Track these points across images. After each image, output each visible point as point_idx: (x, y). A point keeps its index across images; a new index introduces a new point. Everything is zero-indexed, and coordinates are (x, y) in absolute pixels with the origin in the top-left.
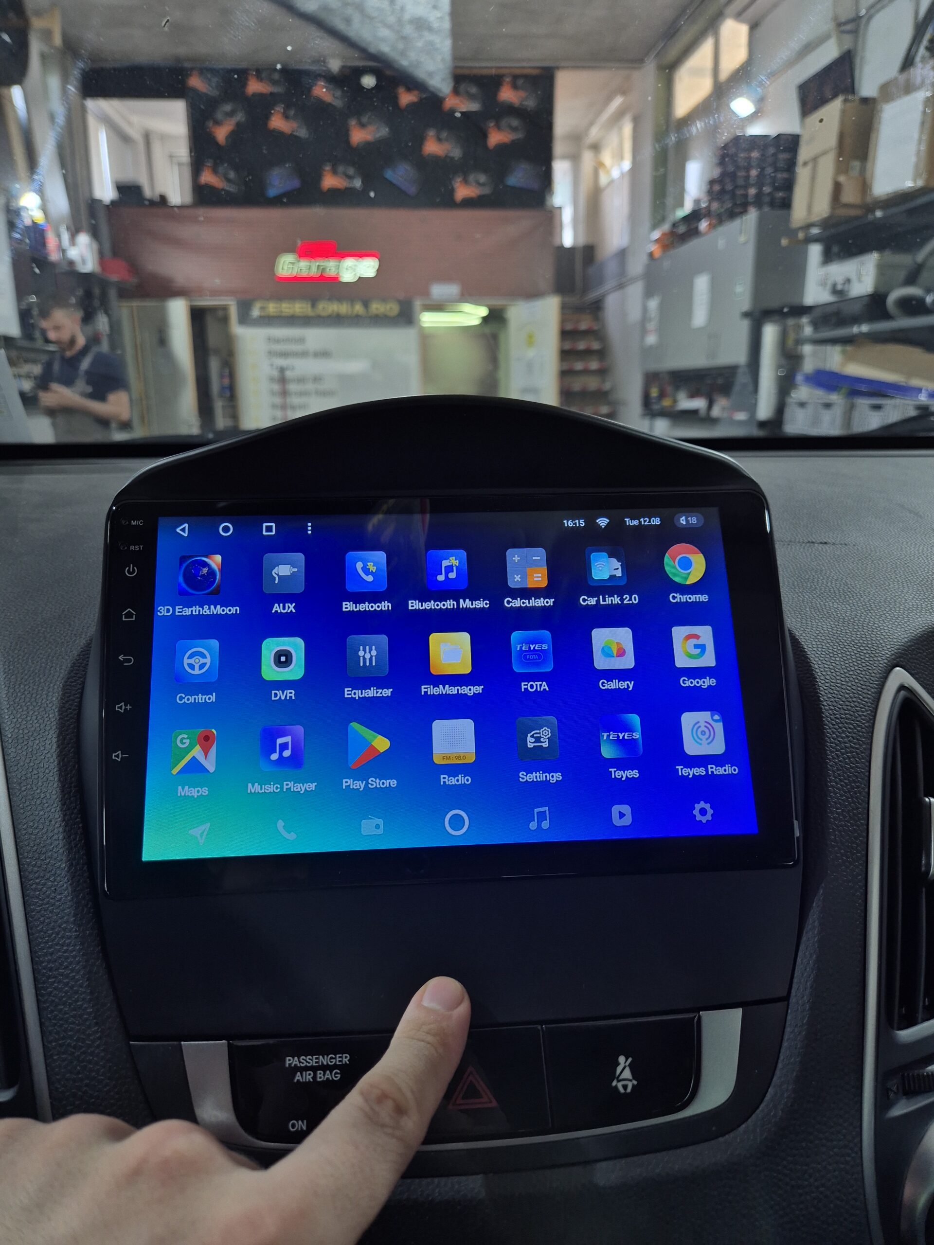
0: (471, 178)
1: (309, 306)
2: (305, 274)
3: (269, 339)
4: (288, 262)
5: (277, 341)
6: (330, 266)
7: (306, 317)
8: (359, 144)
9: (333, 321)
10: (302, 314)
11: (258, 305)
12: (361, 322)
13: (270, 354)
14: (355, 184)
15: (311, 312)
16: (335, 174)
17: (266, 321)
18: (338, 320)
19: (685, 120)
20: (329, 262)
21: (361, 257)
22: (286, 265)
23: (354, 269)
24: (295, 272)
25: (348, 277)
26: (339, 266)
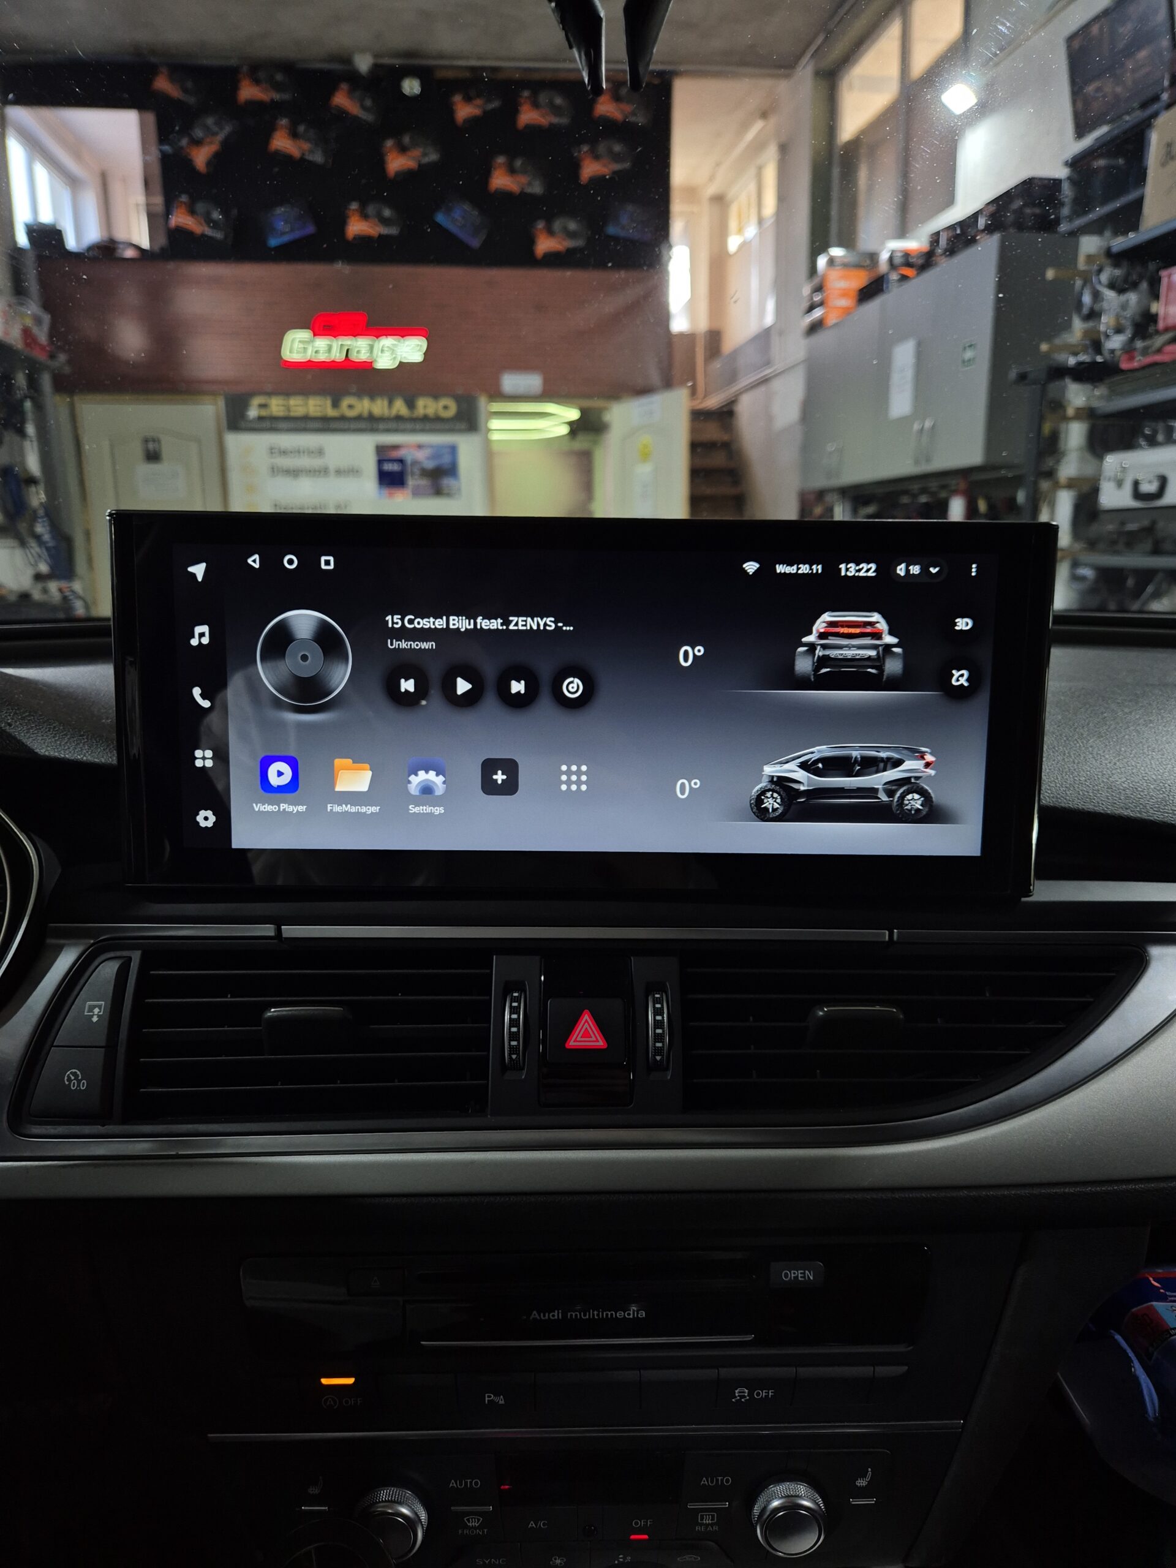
0: (557, 225)
1: (329, 402)
2: (322, 357)
3: (272, 451)
4: (298, 340)
5: (284, 453)
6: (361, 348)
7: (325, 419)
8: (398, 174)
9: (363, 425)
10: (319, 414)
11: (256, 401)
12: (402, 426)
13: (273, 471)
14: (393, 231)
15: (331, 412)
16: (365, 216)
17: (267, 424)
18: (370, 423)
19: (855, 144)
20: (356, 341)
21: (403, 336)
22: (297, 345)
23: (393, 350)
24: (309, 355)
25: (384, 362)
26: (371, 347)
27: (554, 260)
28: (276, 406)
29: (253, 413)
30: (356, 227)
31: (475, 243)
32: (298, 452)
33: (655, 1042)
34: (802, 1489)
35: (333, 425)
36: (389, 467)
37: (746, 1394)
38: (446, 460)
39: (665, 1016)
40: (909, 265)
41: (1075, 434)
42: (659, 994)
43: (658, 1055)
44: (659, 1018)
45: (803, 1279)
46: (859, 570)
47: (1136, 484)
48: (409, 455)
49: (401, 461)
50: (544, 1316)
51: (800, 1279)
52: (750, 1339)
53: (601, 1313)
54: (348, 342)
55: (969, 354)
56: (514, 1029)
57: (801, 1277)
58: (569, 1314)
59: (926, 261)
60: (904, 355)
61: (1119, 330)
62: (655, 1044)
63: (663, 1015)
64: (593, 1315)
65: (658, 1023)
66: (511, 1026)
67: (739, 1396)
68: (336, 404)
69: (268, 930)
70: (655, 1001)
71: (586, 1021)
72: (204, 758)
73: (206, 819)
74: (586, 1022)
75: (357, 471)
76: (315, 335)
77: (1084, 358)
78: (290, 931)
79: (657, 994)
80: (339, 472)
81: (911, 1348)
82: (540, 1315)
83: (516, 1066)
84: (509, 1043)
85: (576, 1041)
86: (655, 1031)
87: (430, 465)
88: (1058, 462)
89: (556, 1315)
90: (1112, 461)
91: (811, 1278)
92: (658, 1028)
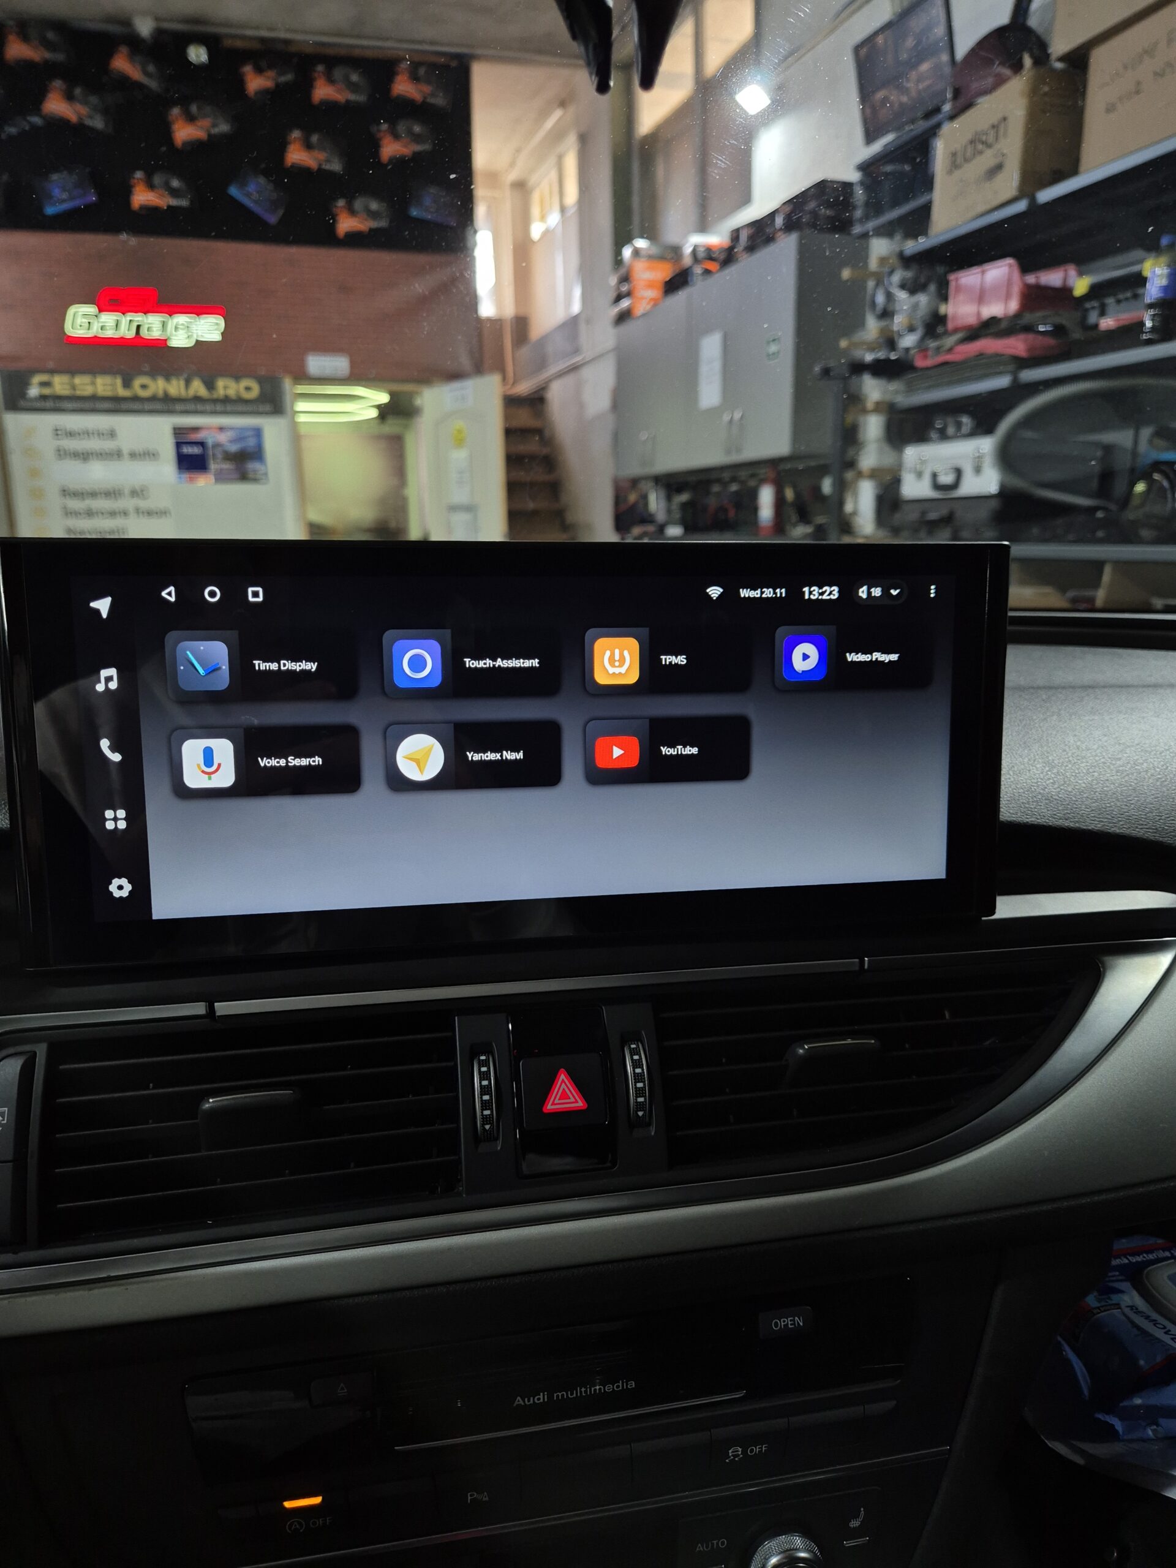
0: (358, 204)
1: (119, 381)
2: (110, 333)
3: (57, 432)
4: (80, 313)
5: (71, 434)
6: (153, 325)
7: (116, 399)
8: (185, 144)
9: (158, 406)
10: (109, 394)
11: (37, 379)
12: (200, 407)
13: (60, 455)
14: (184, 203)
15: (122, 392)
16: (151, 186)
17: (49, 404)
18: (166, 404)
19: (653, 138)
20: (147, 318)
21: (198, 314)
22: (80, 320)
23: (188, 327)
24: (95, 331)
25: (179, 340)
26: (164, 325)
27: (355, 240)
28: (60, 384)
29: (34, 391)
30: (142, 197)
31: (273, 219)
32: (87, 434)
33: (637, 1097)
34: (798, 1541)
35: (124, 406)
36: (187, 450)
37: (740, 1453)
38: (251, 442)
39: (645, 1068)
40: (711, 259)
41: (873, 427)
42: (634, 1044)
43: (640, 1111)
44: (638, 1071)
45: (792, 1326)
46: (822, 594)
47: (934, 476)
48: (211, 438)
49: (202, 444)
50: (529, 1401)
51: (790, 1326)
52: (742, 1395)
53: (588, 1390)
54: (138, 318)
55: (773, 348)
56: (486, 1097)
57: (791, 1325)
58: (555, 1395)
59: (727, 257)
60: (711, 347)
61: (911, 329)
62: (636, 1100)
63: (643, 1067)
64: (581, 1392)
65: (638, 1076)
66: (482, 1094)
67: (732, 1455)
68: (127, 384)
69: (198, 1008)
70: (633, 1052)
71: (563, 1081)
72: (115, 819)
73: (120, 888)
74: (563, 1083)
75: (154, 455)
76: (101, 310)
77: (881, 355)
78: (223, 1008)
79: (632, 1044)
80: (133, 455)
81: (899, 1381)
82: (524, 1401)
83: (491, 1137)
84: (482, 1112)
85: (554, 1104)
86: (635, 1085)
87: (234, 448)
88: (857, 454)
89: (542, 1398)
90: (912, 453)
91: (801, 1324)
92: (639, 1082)
